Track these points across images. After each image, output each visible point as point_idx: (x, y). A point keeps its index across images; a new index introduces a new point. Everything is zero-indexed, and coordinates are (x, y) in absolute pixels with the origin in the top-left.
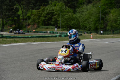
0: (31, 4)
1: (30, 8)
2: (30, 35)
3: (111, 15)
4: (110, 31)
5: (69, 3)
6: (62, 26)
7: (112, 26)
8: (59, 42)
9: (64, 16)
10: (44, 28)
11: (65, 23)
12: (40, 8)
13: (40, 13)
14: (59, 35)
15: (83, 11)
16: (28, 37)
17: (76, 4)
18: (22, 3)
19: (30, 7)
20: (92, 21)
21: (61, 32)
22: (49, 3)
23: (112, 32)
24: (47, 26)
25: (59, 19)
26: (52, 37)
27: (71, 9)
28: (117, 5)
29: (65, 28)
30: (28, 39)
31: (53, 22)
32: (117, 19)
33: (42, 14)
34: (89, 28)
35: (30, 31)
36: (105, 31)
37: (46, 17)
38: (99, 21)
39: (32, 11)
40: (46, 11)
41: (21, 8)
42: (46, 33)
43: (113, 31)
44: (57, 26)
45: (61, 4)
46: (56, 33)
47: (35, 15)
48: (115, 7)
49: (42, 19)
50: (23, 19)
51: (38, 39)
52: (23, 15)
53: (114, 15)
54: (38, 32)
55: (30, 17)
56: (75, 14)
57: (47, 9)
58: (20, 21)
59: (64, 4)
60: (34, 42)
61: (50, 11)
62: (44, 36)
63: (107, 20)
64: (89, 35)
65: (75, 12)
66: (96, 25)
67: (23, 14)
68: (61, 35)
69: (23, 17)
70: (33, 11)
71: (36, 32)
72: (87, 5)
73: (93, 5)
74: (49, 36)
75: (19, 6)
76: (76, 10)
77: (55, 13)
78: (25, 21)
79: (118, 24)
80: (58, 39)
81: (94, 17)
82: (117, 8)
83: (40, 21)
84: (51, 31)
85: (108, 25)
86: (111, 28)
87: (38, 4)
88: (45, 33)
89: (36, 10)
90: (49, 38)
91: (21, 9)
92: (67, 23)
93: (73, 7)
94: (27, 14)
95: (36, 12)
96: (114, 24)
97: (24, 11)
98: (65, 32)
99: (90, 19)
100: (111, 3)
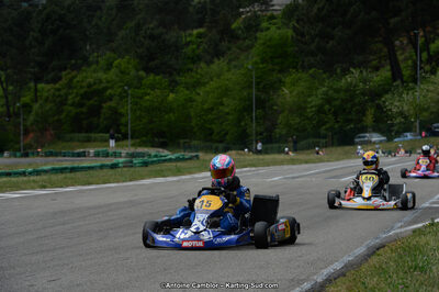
0: (32, 64)
1: (30, 79)
2: (30, 165)
3: (286, 91)
4: (286, 141)
5: (154, 60)
6: (133, 132)
7: (289, 127)
8: (125, 184)
9: (141, 98)
10: (79, 141)
11: (144, 121)
12: (60, 79)
13: (62, 93)
14: (127, 162)
15: (198, 84)
16: (24, 174)
17: (173, 61)
19: (29, 76)
20: (228, 114)
21: (132, 150)
22: (91, 59)
24: (87, 132)
25: (122, 110)
26: (102, 167)
27: (160, 76)
28: (303, 61)
29: (144, 139)
30: (25, 178)
31: (106, 119)
32: (305, 102)
33: (70, 97)
34: (219, 133)
35: (33, 154)
36: (271, 142)
37: (81, 105)
38: (252, 111)
39: (36, 90)
40: (81, 87)
42: (84, 156)
43: (295, 142)
44: (118, 132)
45: (128, 63)
46: (115, 155)
47: (47, 100)
48: (294, 68)
50: (9, 116)
51: (54, 177)
52: (7, 102)
53: (295, 93)
54: (56, 155)
55: (31, 107)
56: (172, 91)
59: (137, 60)
60: (44, 187)
62: (76, 165)
63: (275, 107)
65: (173, 86)
66: (243, 124)
67: (7, 98)
68: (131, 162)
70: (40, 86)
71: (51, 154)
72: (209, 63)
73: (230, 61)
74: (93, 165)
76: (178, 78)
78: (12, 119)
79: (309, 119)
80: (120, 175)
81: (234, 98)
82: (303, 68)
83: (63, 116)
84: (100, 149)
85: (279, 121)
86: (289, 132)
87: (54, 63)
88: (79, 155)
89: (48, 82)
90: (91, 172)
91: (1, 83)
92: (151, 122)
93: (168, 70)
94: (19, 98)
95: (49, 90)
96: (298, 120)
97: (11, 88)
98: (146, 150)
99: (221, 108)
100: (284, 55)
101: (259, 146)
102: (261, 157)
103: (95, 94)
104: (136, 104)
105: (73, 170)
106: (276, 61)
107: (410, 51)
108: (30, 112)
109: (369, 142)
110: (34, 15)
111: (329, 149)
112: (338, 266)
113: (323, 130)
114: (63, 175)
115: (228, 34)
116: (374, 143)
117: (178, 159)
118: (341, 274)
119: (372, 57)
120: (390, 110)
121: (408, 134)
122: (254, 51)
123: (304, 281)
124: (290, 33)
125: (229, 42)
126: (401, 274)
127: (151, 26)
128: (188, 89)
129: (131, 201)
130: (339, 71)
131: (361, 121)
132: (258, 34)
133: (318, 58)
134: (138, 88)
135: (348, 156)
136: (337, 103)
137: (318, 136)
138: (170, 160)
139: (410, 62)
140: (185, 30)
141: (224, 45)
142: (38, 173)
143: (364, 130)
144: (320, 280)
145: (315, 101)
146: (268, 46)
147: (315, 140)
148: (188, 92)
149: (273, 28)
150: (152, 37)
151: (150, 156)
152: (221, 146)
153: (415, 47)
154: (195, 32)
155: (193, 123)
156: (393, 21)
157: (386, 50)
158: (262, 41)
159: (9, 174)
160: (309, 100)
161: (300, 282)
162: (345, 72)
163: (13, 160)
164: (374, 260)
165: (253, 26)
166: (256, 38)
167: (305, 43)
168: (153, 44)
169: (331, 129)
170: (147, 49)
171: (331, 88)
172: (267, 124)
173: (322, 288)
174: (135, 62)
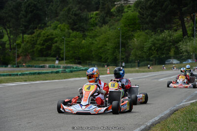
0: (21, 26)
1: (21, 33)
2: (20, 71)
3: (135, 40)
4: (135, 62)
5: (76, 25)
6: (66, 57)
7: (136, 55)
8: (62, 80)
9: (70, 42)
10: (42, 61)
11: (71, 52)
12: (34, 33)
13: (35, 39)
14: (63, 71)
15: (95, 36)
16: (17, 75)
17: (85, 26)
18: (8, 25)
19: (20, 31)
20: (109, 49)
21: (65, 65)
22: (48, 24)
23: (137, 64)
24: (45, 57)
25: (61, 47)
26: (52, 72)
27: (79, 32)
28: (143, 27)
29: (71, 60)
30: (17, 77)
31: (54, 51)
32: (144, 44)
33: (38, 41)
34: (105, 58)
35: (21, 66)
36: (128, 63)
37: (43, 45)
38: (119, 48)
39: (23, 37)
40: (44, 37)
41: (6, 33)
42: (44, 67)
43: (139, 63)
44: (60, 57)
45: (64, 26)
46: (58, 67)
47: (28, 42)
48: (139, 29)
49: (38, 48)
50: (11, 49)
51: (30, 77)
52: (10, 43)
53: (139, 40)
54: (32, 67)
55: (20, 45)
56: (84, 39)
57: (44, 34)
58: (6, 52)
59: (68, 25)
60: (26, 81)
61: (49, 37)
62: (40, 72)
63: (130, 47)
64: (105, 69)
65: (84, 36)
66: (115, 54)
67: (10, 41)
69: (10, 45)
70: (25, 36)
71: (29, 66)
72: (101, 26)
73: (109, 27)
74: (48, 71)
75: (4, 30)
76: (86, 33)
78: (12, 50)
79: (145, 52)
80: (60, 76)
81: (112, 43)
82: (143, 30)
83: (35, 49)
84: (51, 65)
85: (132, 53)
86: (136, 58)
87: (31, 26)
88: (42, 67)
89: (28, 34)
90: (47, 75)
91: (8, 34)
92: (74, 53)
93: (82, 30)
94: (15, 41)
95: (29, 38)
96: (140, 53)
97: (12, 36)
98: (71, 65)
99: (106, 47)
100: (134, 24)
101: (123, 64)
103: (50, 40)
104: (68, 44)
105: (39, 73)
106: (130, 26)
107: (191, 22)
108: (20, 47)
109: (172, 64)
110: (23, 4)
111: (154, 66)
112: (157, 118)
113: (151, 58)
114: (34, 76)
115: (109, 14)
116: (174, 64)
118: (158, 122)
119: (174, 25)
120: (182, 49)
121: (190, 60)
122: (121, 21)
123: (141, 125)
124: (138, 14)
125: (110, 17)
126: (185, 123)
127: (75, 10)
128: (91, 38)
129: (65, 88)
130: (159, 31)
131: (168, 54)
132: (123, 14)
133: (150, 25)
134: (69, 37)
136: (158, 45)
137: (149, 60)
138: (82, 70)
139: (191, 28)
140: (90, 12)
141: (108, 18)
142: (23, 75)
143: (170, 58)
144: (148, 125)
145: (148, 45)
146: (128, 20)
147: (148, 62)
148: (91, 40)
149: (130, 11)
150: (75, 15)
151: (73, 68)
153: (193, 21)
154: (95, 13)
155: (93, 53)
156: (184, 9)
157: (180, 22)
158: (125, 17)
159: (10, 75)
160: (145, 44)
161: (139, 126)
162: (162, 31)
163: (12, 69)
164: (173, 116)
165: (120, 10)
166: (122, 16)
167: (144, 18)
168: (76, 18)
169: (155, 57)
170: (73, 20)
171: (155, 39)
172: (126, 54)
173: (149, 128)
174: (67, 26)
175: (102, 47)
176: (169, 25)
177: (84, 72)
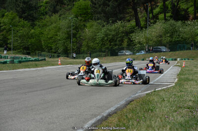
3: (87, 30)
4: (87, 54)
6: (14, 47)
7: (88, 47)
8: (10, 71)
9: (17, 31)
11: (19, 42)
14: (11, 61)
15: (45, 25)
17: (34, 14)
23: (89, 55)
25: (9, 37)
27: (27, 21)
28: (95, 16)
29: (19, 50)
32: (96, 35)
34: (55, 49)
36: (79, 54)
38: (71, 39)
43: (90, 54)
44: (7, 47)
45: (12, 14)
46: (5, 57)
48: (92, 19)
53: (90, 31)
56: (33, 28)
63: (81, 37)
64: (56, 59)
65: (33, 26)
68: (13, 61)
72: (50, 16)
73: (60, 16)
76: (36, 23)
77: (3, 28)
79: (97, 44)
80: (8, 67)
81: (63, 33)
82: (95, 19)
85: (83, 44)
86: (88, 49)
93: (31, 18)
96: (92, 44)
98: (20, 56)
99: (56, 37)
100: (87, 13)
101: (74, 55)
102: (74, 60)
107: (144, 12)
109: (125, 55)
111: (106, 58)
112: (113, 109)
113: (103, 49)
115: (60, 2)
116: (127, 55)
117: (35, 60)
118: (115, 112)
119: (127, 15)
120: (135, 40)
121: (143, 51)
122: (73, 10)
124: (90, 3)
125: (60, 6)
129: (14, 79)
131: (121, 45)
132: (75, 3)
133: (102, 15)
134: (17, 27)
135: (115, 61)
136: (110, 37)
137: (101, 51)
138: (32, 61)
139: (144, 18)
141: (58, 7)
143: (123, 49)
144: (105, 115)
145: (100, 35)
146: (80, 9)
147: (100, 53)
150: (24, 3)
151: (22, 58)
152: (56, 55)
153: (147, 11)
154: (44, 1)
155: (43, 44)
157: (133, 12)
158: (76, 6)
160: (98, 34)
161: (96, 116)
162: (114, 22)
164: (128, 107)
166: (73, 5)
167: (96, 8)
168: (24, 6)
169: (108, 48)
170: (21, 8)
171: (108, 29)
172: (78, 45)
173: (106, 118)
174: (15, 14)
175: (52, 37)
176: (122, 15)
177: (34, 62)
